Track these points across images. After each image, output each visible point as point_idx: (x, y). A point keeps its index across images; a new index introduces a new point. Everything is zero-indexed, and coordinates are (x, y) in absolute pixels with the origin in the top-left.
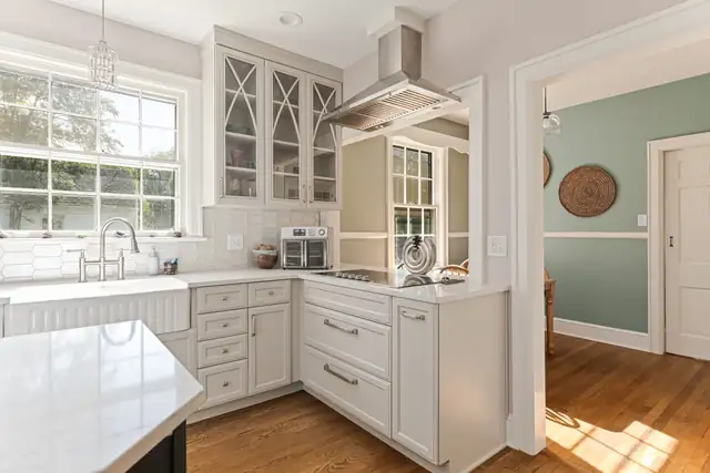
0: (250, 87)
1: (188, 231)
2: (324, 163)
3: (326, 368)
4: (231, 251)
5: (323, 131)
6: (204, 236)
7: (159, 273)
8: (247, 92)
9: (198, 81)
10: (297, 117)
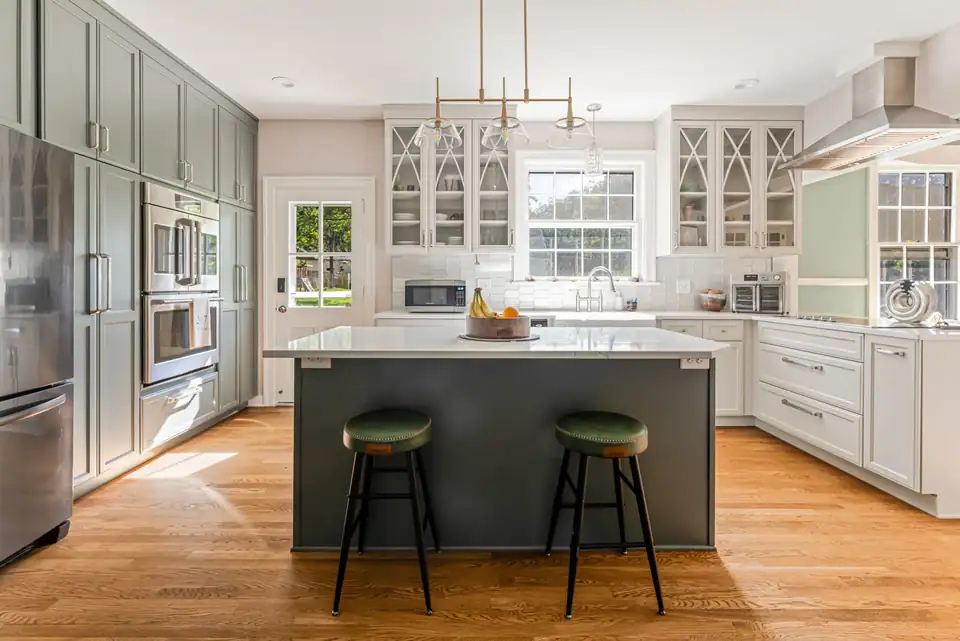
0: (702, 150)
1: (644, 277)
2: (779, 207)
3: (785, 402)
4: (680, 295)
5: (777, 174)
6: (657, 281)
7: (625, 309)
8: (698, 154)
9: (653, 152)
10: (748, 167)
